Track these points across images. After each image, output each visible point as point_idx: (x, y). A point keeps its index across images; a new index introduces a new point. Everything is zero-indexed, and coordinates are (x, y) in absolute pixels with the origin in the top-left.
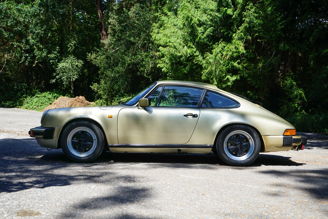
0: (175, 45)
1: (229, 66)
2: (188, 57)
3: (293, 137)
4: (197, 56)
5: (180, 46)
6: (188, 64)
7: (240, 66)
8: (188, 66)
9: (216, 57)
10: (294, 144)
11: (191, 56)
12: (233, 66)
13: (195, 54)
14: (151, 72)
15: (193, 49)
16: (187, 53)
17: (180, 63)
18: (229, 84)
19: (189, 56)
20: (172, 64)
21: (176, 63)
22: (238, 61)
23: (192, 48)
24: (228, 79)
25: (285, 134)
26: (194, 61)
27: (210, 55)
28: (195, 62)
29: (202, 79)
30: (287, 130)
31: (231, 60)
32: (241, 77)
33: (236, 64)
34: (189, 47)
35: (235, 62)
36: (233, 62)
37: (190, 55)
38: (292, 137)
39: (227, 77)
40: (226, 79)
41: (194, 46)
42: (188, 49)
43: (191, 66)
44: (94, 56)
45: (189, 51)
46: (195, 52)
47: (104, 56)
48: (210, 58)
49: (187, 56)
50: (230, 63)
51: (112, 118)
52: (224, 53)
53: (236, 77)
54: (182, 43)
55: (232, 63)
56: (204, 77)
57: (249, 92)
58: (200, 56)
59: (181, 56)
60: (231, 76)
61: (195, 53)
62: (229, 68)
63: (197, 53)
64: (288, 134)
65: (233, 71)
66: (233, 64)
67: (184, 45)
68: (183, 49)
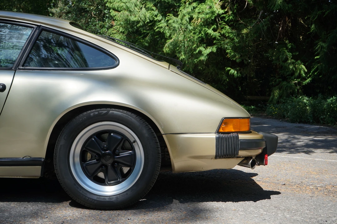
0: (128, 5)
1: (202, 34)
2: (147, 22)
3: (241, 137)
4: (160, 21)
5: (136, 8)
6: (148, 34)
7: (217, 34)
8: (149, 36)
9: (182, 20)
10: (242, 153)
11: (151, 21)
12: (207, 34)
13: (156, 19)
15: (154, 12)
16: (145, 19)
17: (138, 32)
18: (202, 58)
19: (148, 21)
20: (129, 34)
21: (133, 33)
22: (213, 26)
23: (153, 10)
24: (200, 52)
25: (221, 130)
26: (155, 29)
27: (175, 18)
28: (157, 29)
29: (165, 51)
30: (225, 121)
31: (205, 26)
32: (218, 49)
33: (210, 31)
34: (148, 9)
35: (209, 28)
36: (207, 29)
37: (150, 20)
38: (238, 137)
39: (198, 49)
40: (197, 51)
41: (154, 8)
42: (146, 12)
43: (153, 36)
45: (148, 14)
46: (156, 16)
48: (174, 22)
49: (145, 21)
50: (204, 29)
52: (195, 16)
53: (211, 49)
54: (138, 3)
55: (205, 30)
56: (167, 49)
57: (229, 68)
58: (163, 21)
59: (138, 22)
60: (204, 48)
61: (156, 17)
62: (202, 36)
63: (160, 17)
64: (230, 128)
65: (208, 41)
66: (207, 31)
67: (141, 6)
68: (139, 11)
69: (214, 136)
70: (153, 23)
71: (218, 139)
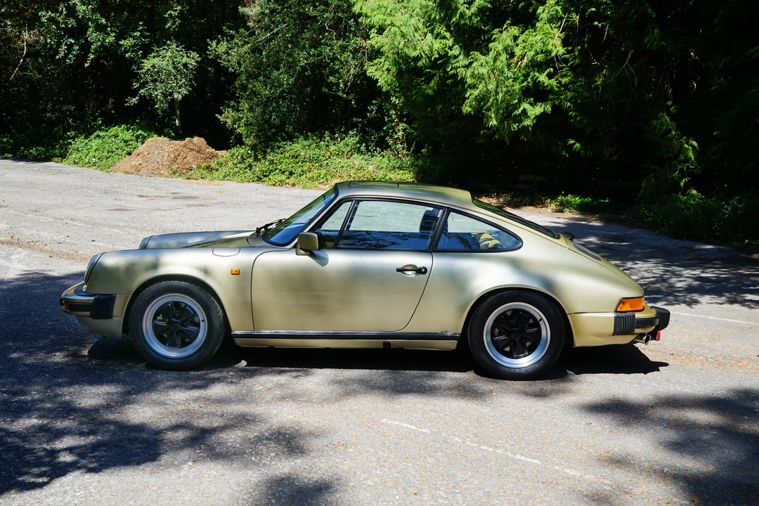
0: (405, 31)
1: (529, 82)
2: (435, 58)
3: (638, 315)
4: (456, 57)
5: (416, 35)
6: (435, 75)
7: (553, 82)
8: (436, 79)
9: (495, 61)
11: (441, 57)
12: (536, 82)
13: (450, 53)
14: (354, 85)
15: (447, 42)
16: (432, 52)
17: (418, 72)
18: (528, 122)
19: (437, 56)
20: (400, 75)
21: (408, 71)
22: (548, 70)
23: (444, 38)
24: (524, 110)
25: (619, 310)
26: (448, 70)
27: (482, 59)
28: (451, 70)
29: (464, 111)
31: (533, 66)
32: (554, 107)
33: (543, 78)
34: (438, 36)
35: (541, 72)
36: (537, 74)
37: (439, 54)
38: (634, 316)
39: (522, 108)
40: (520, 111)
41: (448, 35)
42: (434, 41)
43: (443, 80)
44: (223, 47)
45: (437, 45)
46: (451, 48)
47: (246, 47)
48: (482, 65)
49: (431, 57)
50: (532, 73)
51: (239, 274)
52: (518, 51)
53: (543, 107)
54: (421, 25)
55: (535, 76)
56: (469, 109)
57: (572, 142)
58: (461, 57)
59: (418, 58)
60: (531, 104)
61: (451, 50)
62: (528, 85)
63: (456, 50)
65: (536, 93)
66: (538, 77)
67: (426, 30)
68: (422, 40)
69: (613, 315)
70: (445, 58)
71: (616, 318)
